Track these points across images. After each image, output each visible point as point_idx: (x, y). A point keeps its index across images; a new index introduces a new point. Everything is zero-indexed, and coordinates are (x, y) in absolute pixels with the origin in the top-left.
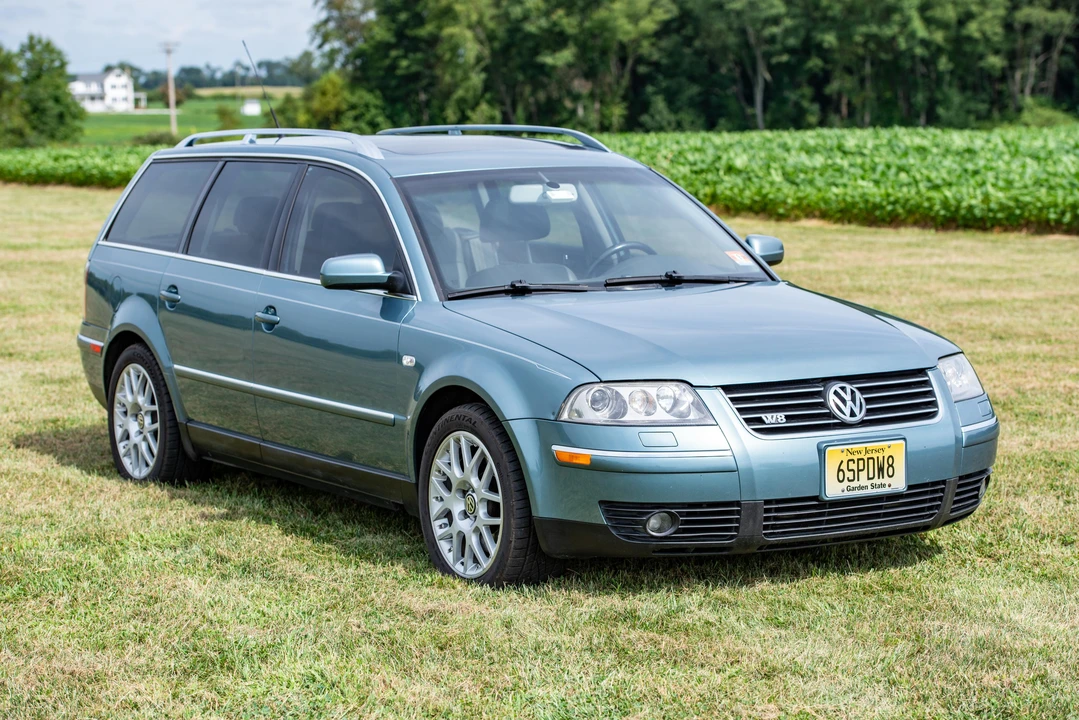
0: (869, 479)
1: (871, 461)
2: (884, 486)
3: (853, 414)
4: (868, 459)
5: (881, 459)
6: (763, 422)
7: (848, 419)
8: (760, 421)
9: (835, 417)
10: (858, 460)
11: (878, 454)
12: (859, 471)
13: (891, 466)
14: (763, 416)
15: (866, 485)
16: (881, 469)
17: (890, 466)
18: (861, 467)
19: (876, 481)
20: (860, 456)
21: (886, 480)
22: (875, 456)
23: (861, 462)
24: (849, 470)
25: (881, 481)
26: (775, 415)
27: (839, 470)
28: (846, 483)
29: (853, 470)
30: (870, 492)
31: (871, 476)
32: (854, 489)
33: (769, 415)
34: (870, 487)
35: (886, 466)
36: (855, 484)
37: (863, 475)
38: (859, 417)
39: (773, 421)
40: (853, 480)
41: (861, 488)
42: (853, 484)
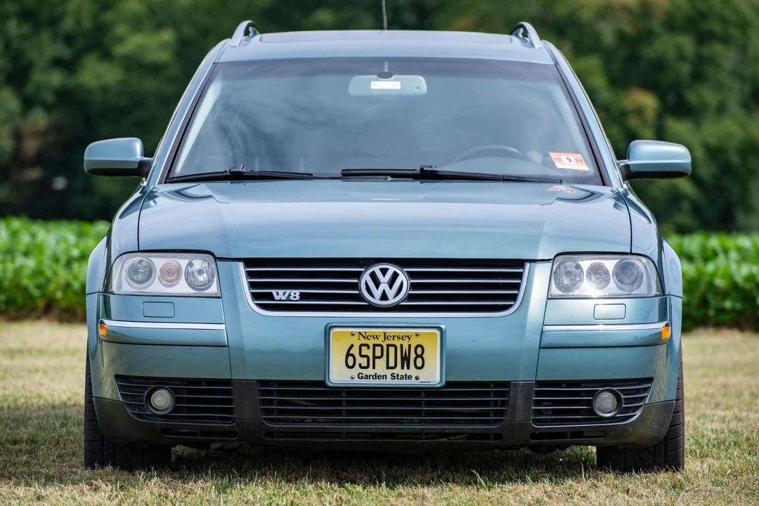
0: (388, 368)
1: (392, 350)
2: (410, 377)
3: (384, 297)
4: (388, 346)
5: (406, 347)
6: (273, 299)
7: (376, 301)
8: (270, 297)
9: (363, 299)
10: (375, 346)
11: (401, 342)
12: (375, 357)
13: (421, 356)
14: (274, 292)
15: (383, 375)
16: (406, 359)
17: (417, 356)
18: (378, 353)
19: (398, 371)
20: (376, 342)
21: (413, 371)
22: (398, 343)
23: (378, 350)
24: (362, 356)
25: (405, 371)
26: (288, 292)
27: (348, 355)
28: (357, 370)
29: (367, 357)
30: (389, 382)
31: (392, 364)
32: (367, 377)
33: (281, 292)
34: (389, 377)
35: (413, 356)
36: (370, 371)
37: (381, 363)
38: (392, 301)
39: (284, 298)
40: (367, 367)
41: (376, 377)
42: (365, 372)
